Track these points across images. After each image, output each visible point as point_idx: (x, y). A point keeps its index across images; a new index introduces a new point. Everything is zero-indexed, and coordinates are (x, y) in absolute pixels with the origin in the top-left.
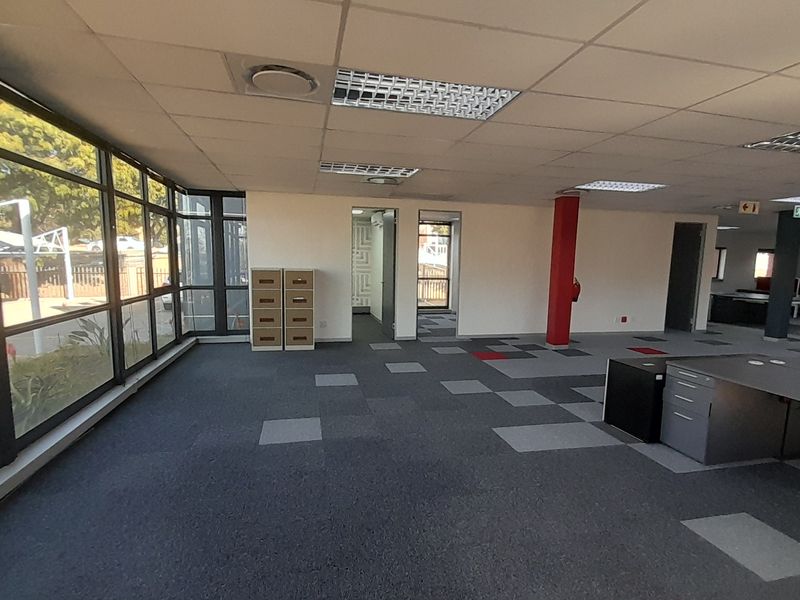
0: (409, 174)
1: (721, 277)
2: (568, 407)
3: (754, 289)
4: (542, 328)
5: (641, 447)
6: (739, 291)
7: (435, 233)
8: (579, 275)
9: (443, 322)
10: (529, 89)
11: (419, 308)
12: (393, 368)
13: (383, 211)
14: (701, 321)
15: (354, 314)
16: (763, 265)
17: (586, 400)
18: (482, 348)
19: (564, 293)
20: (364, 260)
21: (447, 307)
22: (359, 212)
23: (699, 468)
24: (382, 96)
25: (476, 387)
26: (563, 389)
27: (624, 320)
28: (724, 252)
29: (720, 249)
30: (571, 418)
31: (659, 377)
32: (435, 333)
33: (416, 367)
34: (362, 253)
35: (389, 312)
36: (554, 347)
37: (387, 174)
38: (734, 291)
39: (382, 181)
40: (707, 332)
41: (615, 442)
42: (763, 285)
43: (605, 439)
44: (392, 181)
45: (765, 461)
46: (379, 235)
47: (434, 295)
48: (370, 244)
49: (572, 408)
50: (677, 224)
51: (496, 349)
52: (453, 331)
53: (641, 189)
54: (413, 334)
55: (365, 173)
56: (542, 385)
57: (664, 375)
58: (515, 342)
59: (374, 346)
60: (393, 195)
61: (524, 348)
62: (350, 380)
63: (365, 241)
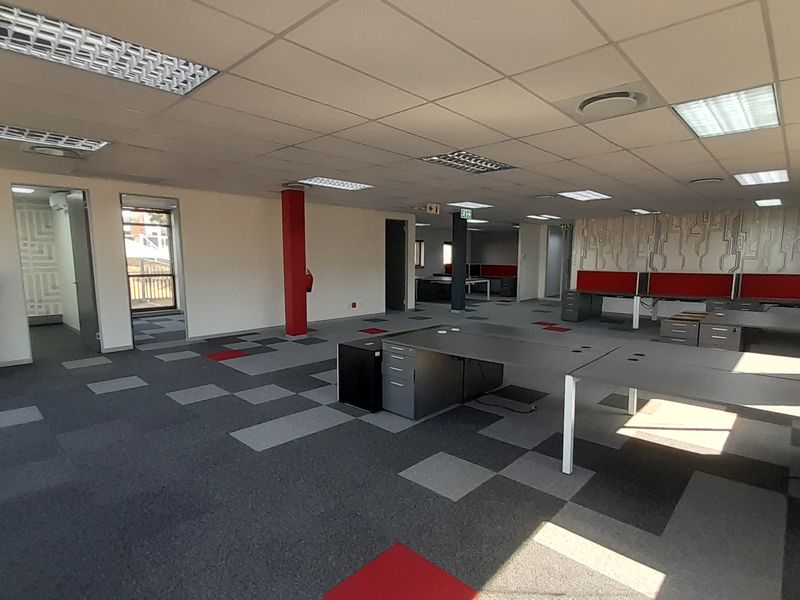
0: (96, 148)
1: (422, 264)
2: (308, 395)
3: (444, 273)
4: (281, 320)
5: (370, 418)
6: (435, 275)
7: (155, 222)
8: (310, 266)
9: (169, 325)
10: (227, 71)
11: (132, 311)
12: (99, 388)
13: (68, 191)
14: (411, 302)
15: (31, 326)
16: (447, 254)
17: (325, 384)
18: (218, 348)
19: (298, 284)
20: (46, 254)
21: (175, 307)
22: (29, 191)
23: (410, 424)
24: (27, 37)
25: (211, 392)
26: (301, 378)
27: (354, 305)
28: (423, 244)
29: (420, 241)
30: (311, 405)
31: (377, 354)
32: (158, 338)
33: (134, 382)
34: (40, 246)
35: (90, 320)
36: (294, 338)
37: (61, 144)
38: (431, 275)
39: (61, 153)
40: (416, 310)
41: (348, 418)
42: (448, 269)
43: (342, 418)
44: (70, 153)
45: (454, 407)
46: (64, 223)
47: (159, 294)
48: (52, 233)
49: (311, 395)
50: (387, 221)
51: (234, 347)
52: (183, 334)
53: (354, 188)
54: (129, 343)
55: (23, 138)
56: (282, 378)
57: (381, 351)
58: (256, 338)
59: (69, 365)
60: (77, 172)
61: (263, 342)
62: (30, 414)
63: (44, 229)
